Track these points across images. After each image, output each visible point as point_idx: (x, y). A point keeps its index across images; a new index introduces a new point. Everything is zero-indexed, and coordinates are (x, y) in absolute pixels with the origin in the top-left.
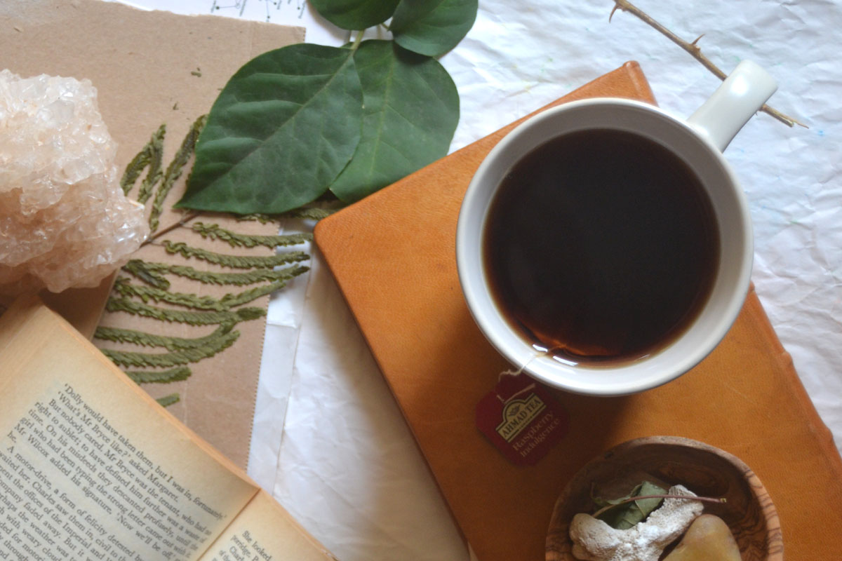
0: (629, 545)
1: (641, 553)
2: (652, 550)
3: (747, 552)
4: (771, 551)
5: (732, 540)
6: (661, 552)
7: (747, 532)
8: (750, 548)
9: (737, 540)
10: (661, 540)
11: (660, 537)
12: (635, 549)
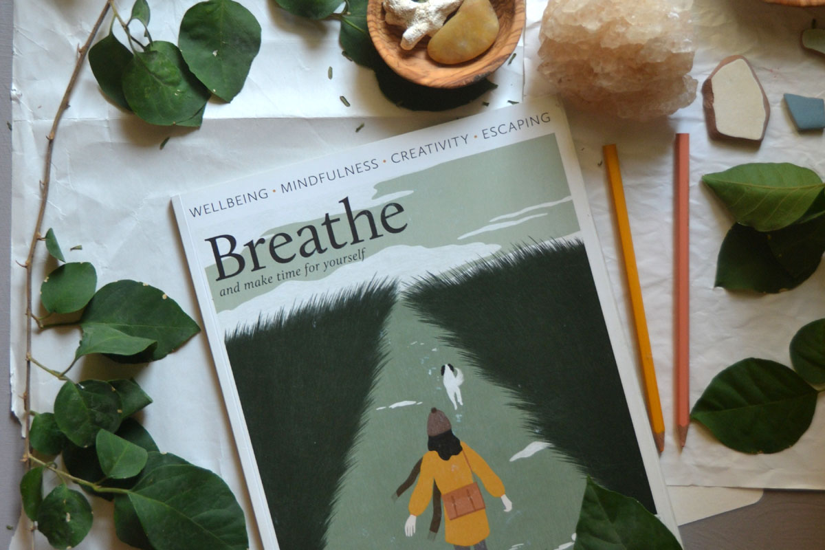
0: (423, 11)
1: (431, 17)
2: (438, 15)
3: (502, 17)
4: (517, 12)
5: (492, 10)
6: (445, 19)
7: (502, 5)
8: (504, 15)
9: (496, 11)
10: (445, 8)
11: (443, 6)
12: (427, 13)
